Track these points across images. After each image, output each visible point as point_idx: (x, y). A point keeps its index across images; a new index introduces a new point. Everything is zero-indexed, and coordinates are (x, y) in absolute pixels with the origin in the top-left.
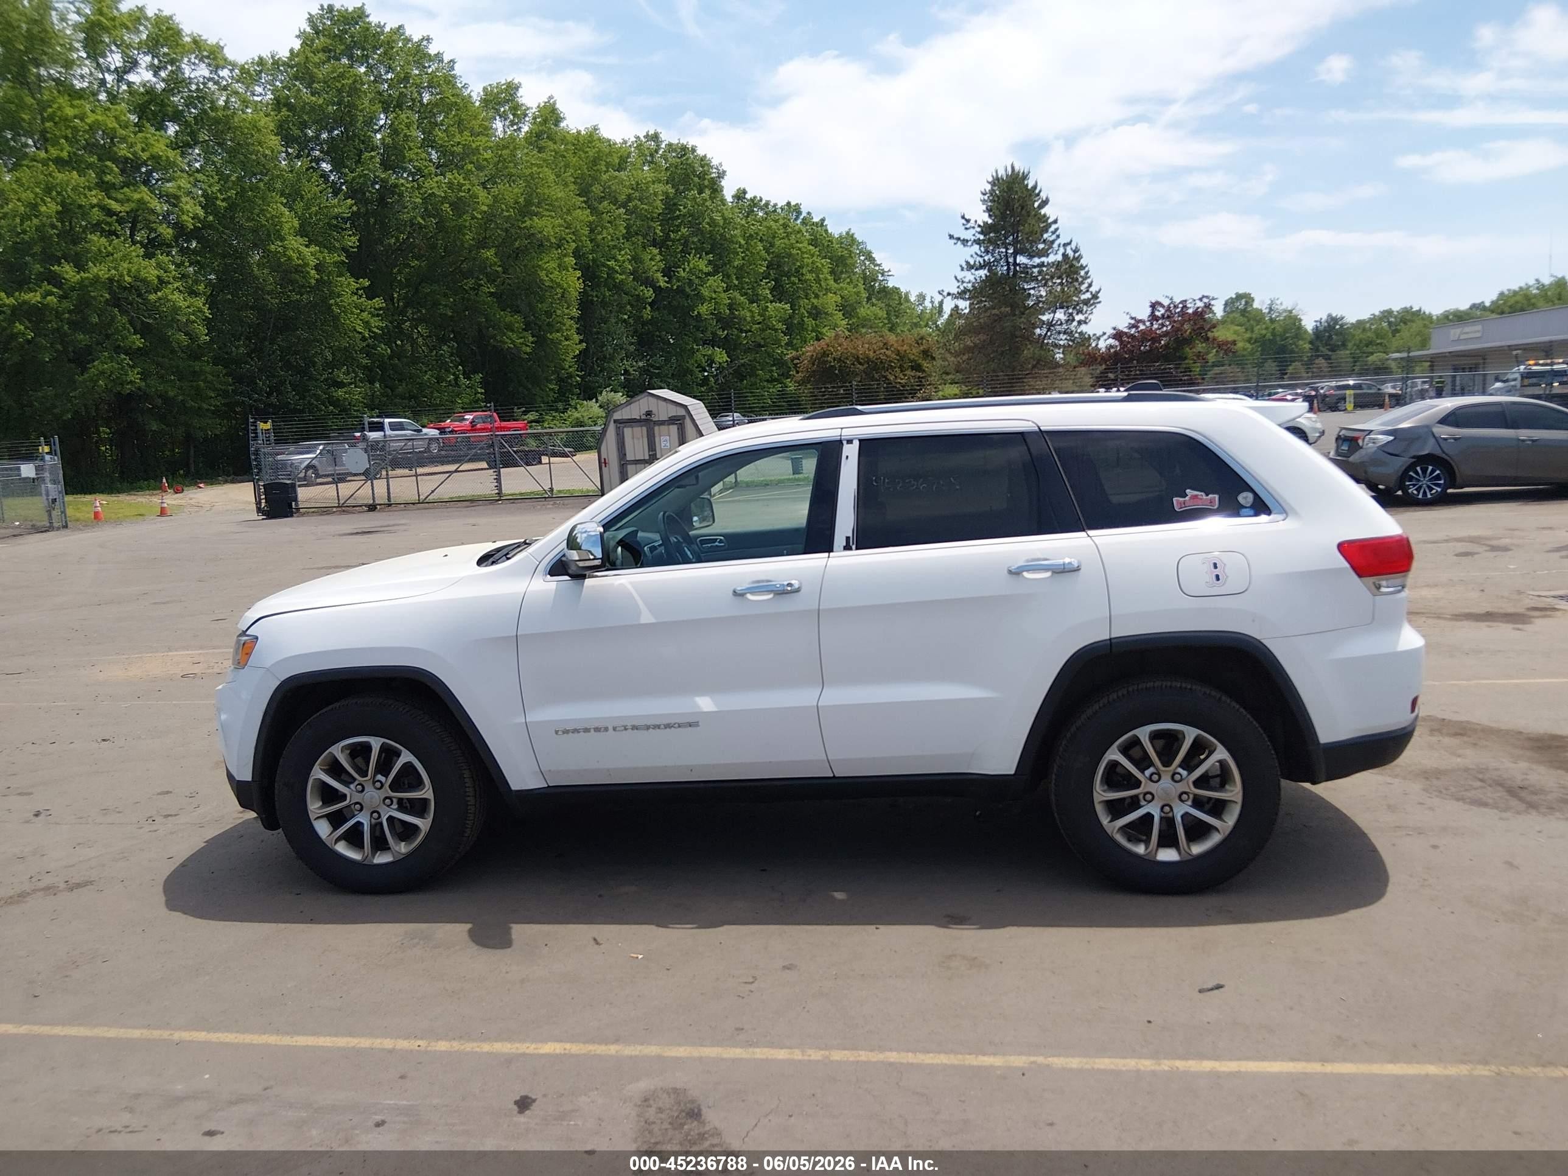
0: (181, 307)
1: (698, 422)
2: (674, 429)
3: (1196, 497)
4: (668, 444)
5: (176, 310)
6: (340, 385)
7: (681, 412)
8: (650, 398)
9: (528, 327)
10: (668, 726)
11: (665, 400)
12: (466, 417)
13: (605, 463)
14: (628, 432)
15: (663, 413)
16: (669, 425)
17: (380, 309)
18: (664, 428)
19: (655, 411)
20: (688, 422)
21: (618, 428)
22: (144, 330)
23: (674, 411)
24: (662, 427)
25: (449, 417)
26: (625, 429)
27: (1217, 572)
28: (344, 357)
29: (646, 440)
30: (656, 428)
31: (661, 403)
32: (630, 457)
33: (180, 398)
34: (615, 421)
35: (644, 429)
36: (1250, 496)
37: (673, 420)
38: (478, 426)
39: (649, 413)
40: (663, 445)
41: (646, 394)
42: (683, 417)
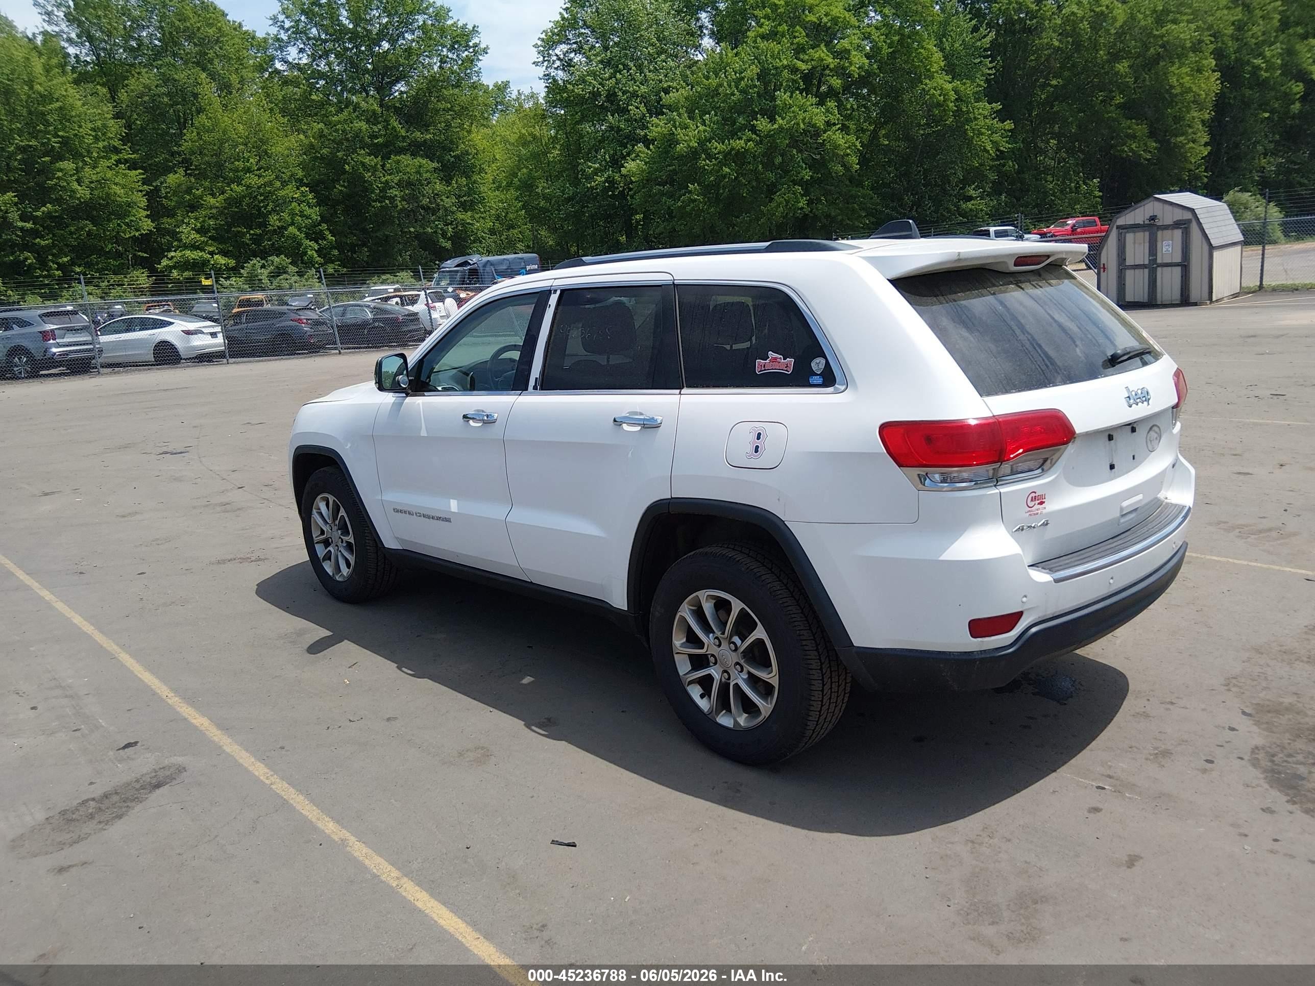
0: (839, 145)
1: (1205, 226)
2: (1178, 233)
3: (776, 359)
4: (1170, 249)
5: (836, 147)
6: (970, 198)
7: (1188, 216)
8: (1156, 204)
9: (1152, 134)
10: (439, 518)
11: (1171, 204)
12: (1068, 222)
13: (1104, 268)
14: (1130, 237)
15: (1168, 217)
16: (1172, 229)
17: (1009, 131)
18: (1168, 233)
19: (1159, 215)
20: (1194, 226)
21: (1120, 234)
22: (813, 165)
23: (1180, 215)
24: (1165, 232)
25: (1052, 224)
26: (1128, 235)
27: (758, 443)
28: (974, 176)
29: (1147, 245)
30: (1159, 233)
31: (1167, 207)
32: (1129, 261)
33: (840, 218)
34: (1118, 227)
35: (1147, 234)
36: (823, 361)
37: (1177, 225)
38: (1079, 230)
39: (1153, 218)
40: (1164, 249)
41: (1151, 199)
42: (1189, 221)
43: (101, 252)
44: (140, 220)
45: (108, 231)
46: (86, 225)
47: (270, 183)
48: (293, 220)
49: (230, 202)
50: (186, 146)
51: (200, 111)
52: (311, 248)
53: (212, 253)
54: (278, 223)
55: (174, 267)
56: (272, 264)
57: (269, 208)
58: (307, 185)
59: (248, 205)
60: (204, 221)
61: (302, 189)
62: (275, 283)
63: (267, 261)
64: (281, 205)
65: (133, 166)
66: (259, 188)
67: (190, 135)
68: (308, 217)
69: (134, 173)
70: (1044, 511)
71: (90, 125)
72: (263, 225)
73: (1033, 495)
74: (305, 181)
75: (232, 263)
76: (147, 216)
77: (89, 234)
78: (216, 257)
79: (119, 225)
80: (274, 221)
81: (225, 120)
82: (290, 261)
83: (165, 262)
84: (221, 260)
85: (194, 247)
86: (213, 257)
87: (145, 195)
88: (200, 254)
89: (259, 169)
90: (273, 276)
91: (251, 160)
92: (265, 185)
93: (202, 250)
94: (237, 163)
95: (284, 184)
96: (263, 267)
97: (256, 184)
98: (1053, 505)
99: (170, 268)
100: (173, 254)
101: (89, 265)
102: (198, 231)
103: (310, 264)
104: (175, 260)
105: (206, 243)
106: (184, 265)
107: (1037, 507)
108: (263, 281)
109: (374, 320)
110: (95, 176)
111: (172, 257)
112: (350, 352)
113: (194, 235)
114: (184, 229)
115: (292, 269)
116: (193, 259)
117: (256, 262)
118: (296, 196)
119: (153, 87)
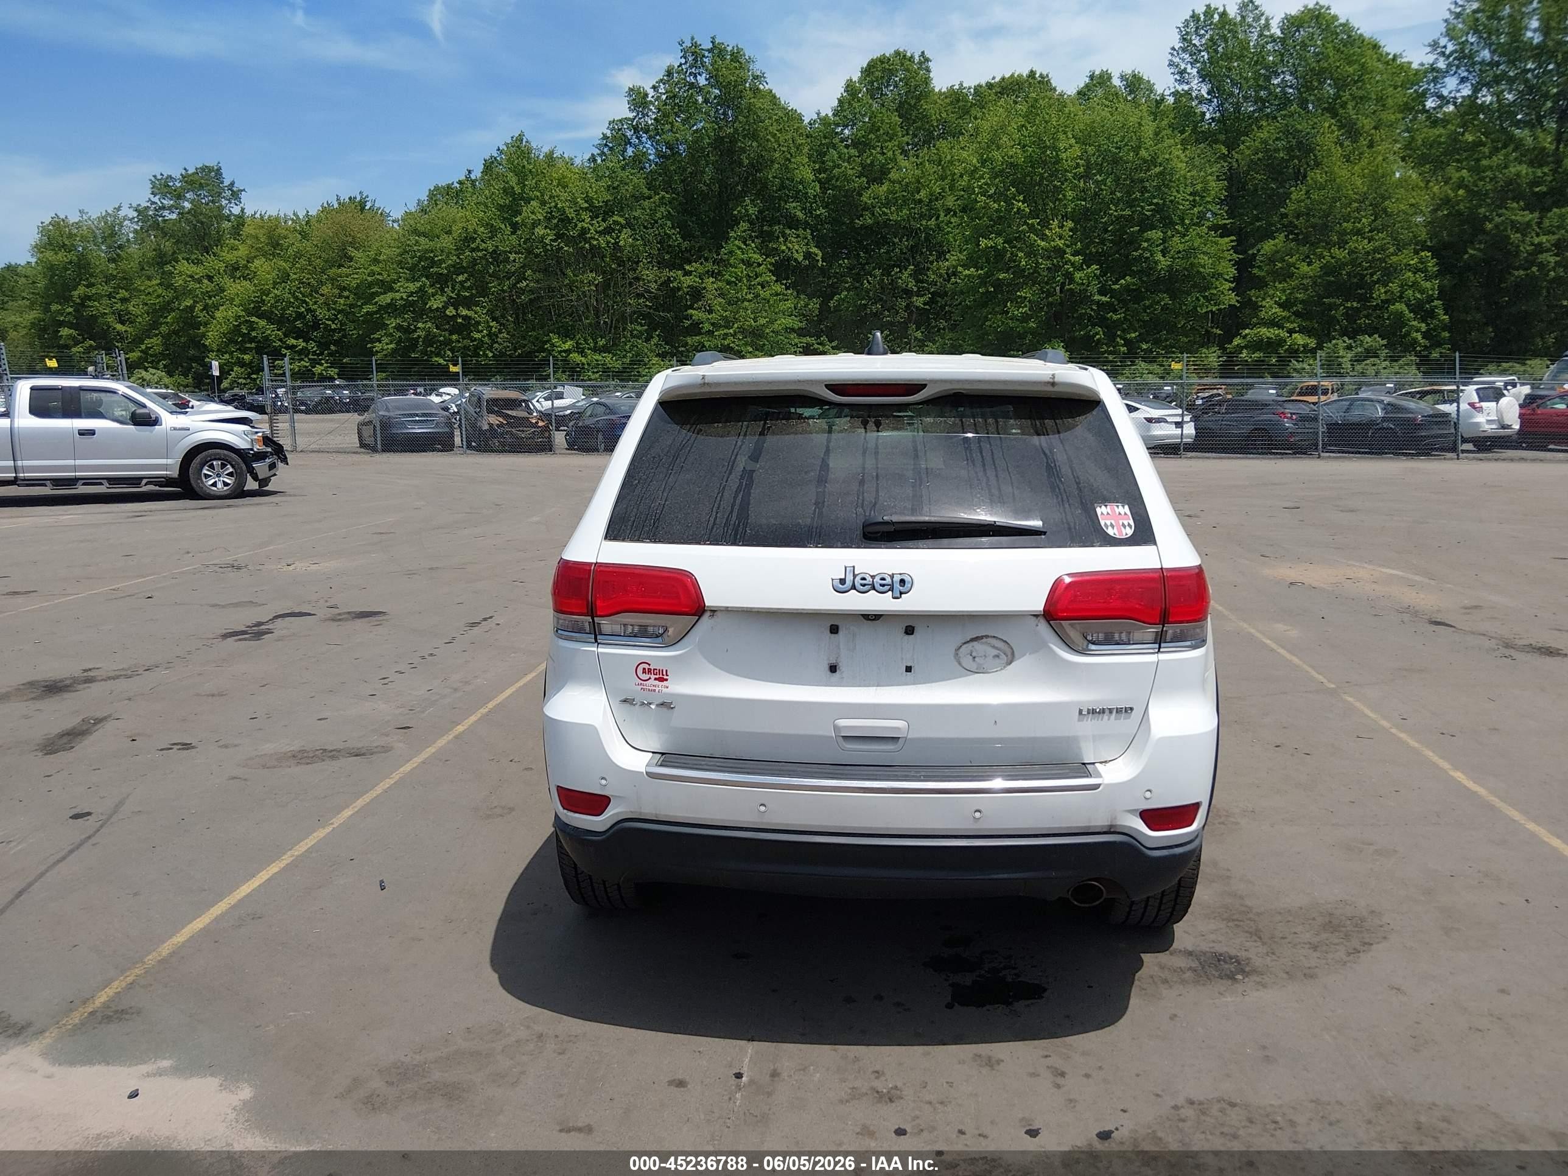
43: (1172, 329)
44: (1223, 293)
45: (1185, 305)
46: (1163, 299)
47: (1383, 249)
48: (1402, 293)
49: (1328, 270)
50: (1291, 207)
51: (1318, 164)
52: (1417, 329)
53: (1291, 332)
54: (1383, 297)
55: (1246, 347)
56: (1361, 345)
57: (1375, 277)
58: (1429, 249)
59: (1349, 274)
60: (1290, 294)
61: (1423, 254)
62: (1359, 367)
63: (1355, 342)
64: (1389, 273)
65: (1225, 231)
66: (1368, 253)
67: (1297, 193)
68: (1422, 292)
69: (1227, 240)
70: (665, 690)
71: (1189, 190)
72: (1364, 299)
73: (646, 666)
74: (1429, 244)
75: (1312, 343)
76: (1233, 290)
77: (1165, 308)
78: (1295, 335)
79: (1197, 298)
80: (1379, 293)
81: (1342, 172)
82: (1385, 342)
83: (1237, 341)
84: (1300, 339)
85: (1273, 323)
86: (1291, 336)
87: (1234, 265)
88: (1277, 332)
89: (1371, 231)
90: (1356, 361)
91: (1364, 220)
92: (1375, 251)
93: (1280, 327)
94: (1345, 224)
95: (1400, 248)
96: (1349, 348)
97: (1363, 248)
98: (678, 687)
99: (1240, 348)
100: (1247, 331)
101: (1157, 342)
102: (1280, 305)
103: (1410, 347)
104: (1248, 338)
105: (1287, 319)
106: (1256, 345)
107: (652, 682)
108: (1343, 366)
109: (1384, 419)
110: (1182, 245)
111: (1246, 335)
112: (1334, 457)
113: (1276, 310)
114: (1268, 302)
115: (1384, 353)
116: (1268, 338)
117: (1341, 343)
118: (1412, 262)
119: (1271, 142)
